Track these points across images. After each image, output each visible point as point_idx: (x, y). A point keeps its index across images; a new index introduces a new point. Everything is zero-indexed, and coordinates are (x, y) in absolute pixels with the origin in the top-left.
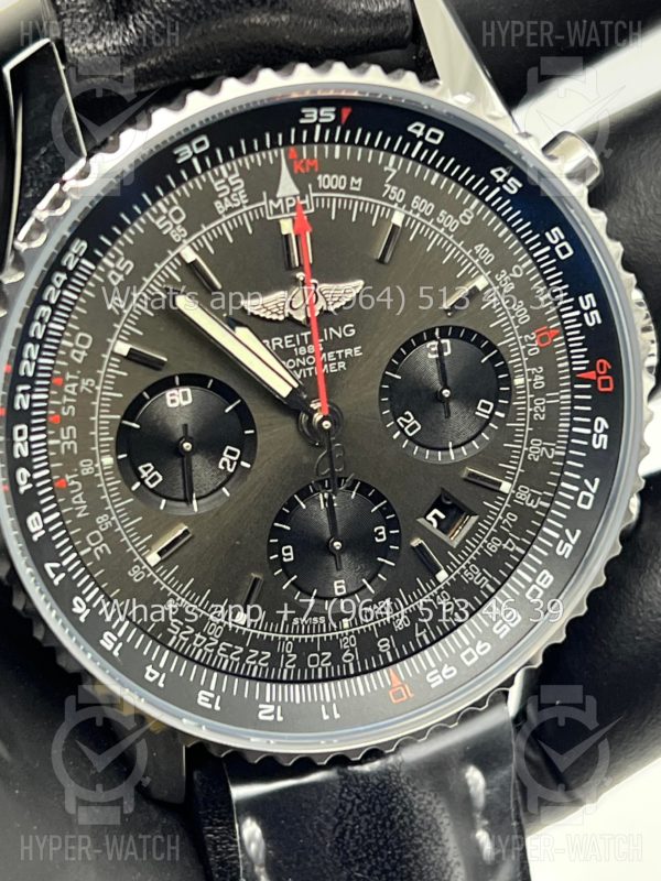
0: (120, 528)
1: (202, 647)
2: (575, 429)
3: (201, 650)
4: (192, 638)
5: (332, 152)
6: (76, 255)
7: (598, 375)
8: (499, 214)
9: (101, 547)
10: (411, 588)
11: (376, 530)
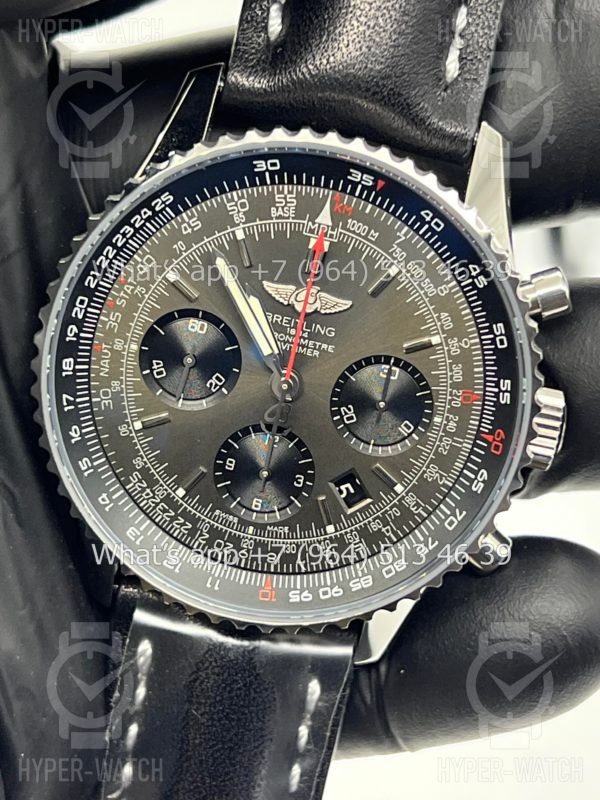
0: (124, 395)
1: (148, 499)
2: (465, 471)
3: (145, 502)
4: (144, 489)
5: (365, 207)
6: (163, 202)
7: (494, 440)
8: (467, 298)
9: (107, 402)
10: (306, 528)
11: (297, 476)
